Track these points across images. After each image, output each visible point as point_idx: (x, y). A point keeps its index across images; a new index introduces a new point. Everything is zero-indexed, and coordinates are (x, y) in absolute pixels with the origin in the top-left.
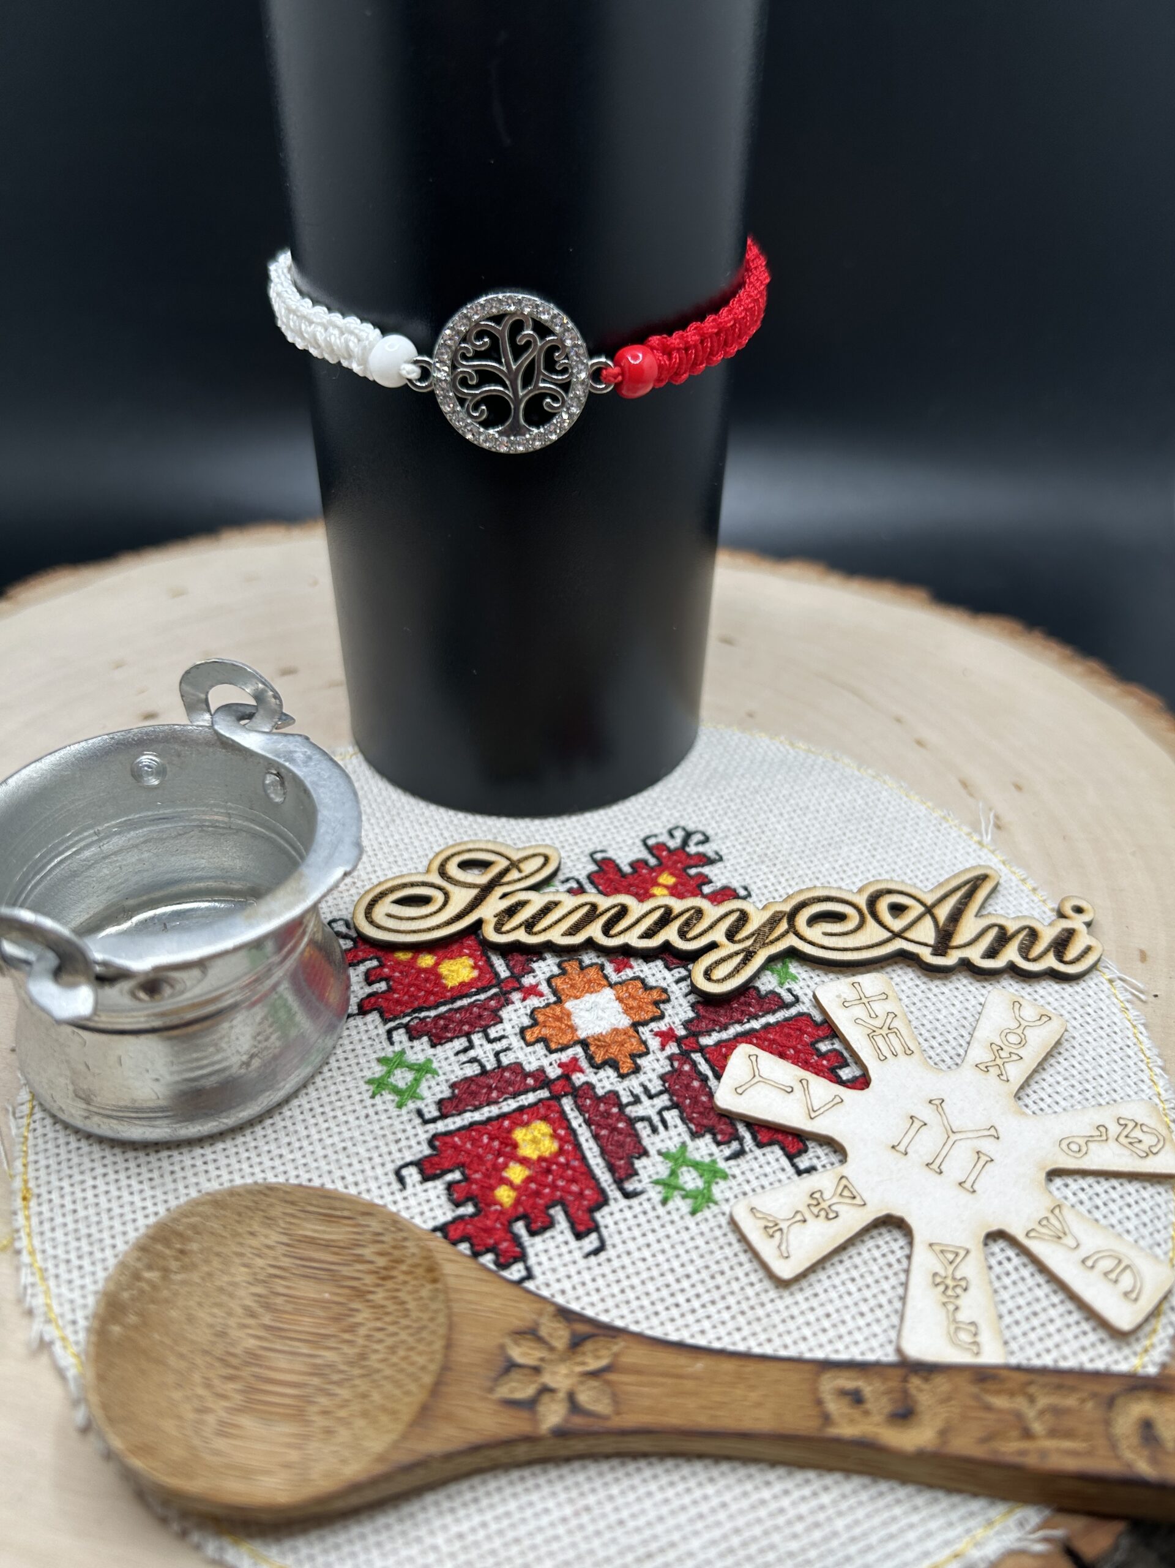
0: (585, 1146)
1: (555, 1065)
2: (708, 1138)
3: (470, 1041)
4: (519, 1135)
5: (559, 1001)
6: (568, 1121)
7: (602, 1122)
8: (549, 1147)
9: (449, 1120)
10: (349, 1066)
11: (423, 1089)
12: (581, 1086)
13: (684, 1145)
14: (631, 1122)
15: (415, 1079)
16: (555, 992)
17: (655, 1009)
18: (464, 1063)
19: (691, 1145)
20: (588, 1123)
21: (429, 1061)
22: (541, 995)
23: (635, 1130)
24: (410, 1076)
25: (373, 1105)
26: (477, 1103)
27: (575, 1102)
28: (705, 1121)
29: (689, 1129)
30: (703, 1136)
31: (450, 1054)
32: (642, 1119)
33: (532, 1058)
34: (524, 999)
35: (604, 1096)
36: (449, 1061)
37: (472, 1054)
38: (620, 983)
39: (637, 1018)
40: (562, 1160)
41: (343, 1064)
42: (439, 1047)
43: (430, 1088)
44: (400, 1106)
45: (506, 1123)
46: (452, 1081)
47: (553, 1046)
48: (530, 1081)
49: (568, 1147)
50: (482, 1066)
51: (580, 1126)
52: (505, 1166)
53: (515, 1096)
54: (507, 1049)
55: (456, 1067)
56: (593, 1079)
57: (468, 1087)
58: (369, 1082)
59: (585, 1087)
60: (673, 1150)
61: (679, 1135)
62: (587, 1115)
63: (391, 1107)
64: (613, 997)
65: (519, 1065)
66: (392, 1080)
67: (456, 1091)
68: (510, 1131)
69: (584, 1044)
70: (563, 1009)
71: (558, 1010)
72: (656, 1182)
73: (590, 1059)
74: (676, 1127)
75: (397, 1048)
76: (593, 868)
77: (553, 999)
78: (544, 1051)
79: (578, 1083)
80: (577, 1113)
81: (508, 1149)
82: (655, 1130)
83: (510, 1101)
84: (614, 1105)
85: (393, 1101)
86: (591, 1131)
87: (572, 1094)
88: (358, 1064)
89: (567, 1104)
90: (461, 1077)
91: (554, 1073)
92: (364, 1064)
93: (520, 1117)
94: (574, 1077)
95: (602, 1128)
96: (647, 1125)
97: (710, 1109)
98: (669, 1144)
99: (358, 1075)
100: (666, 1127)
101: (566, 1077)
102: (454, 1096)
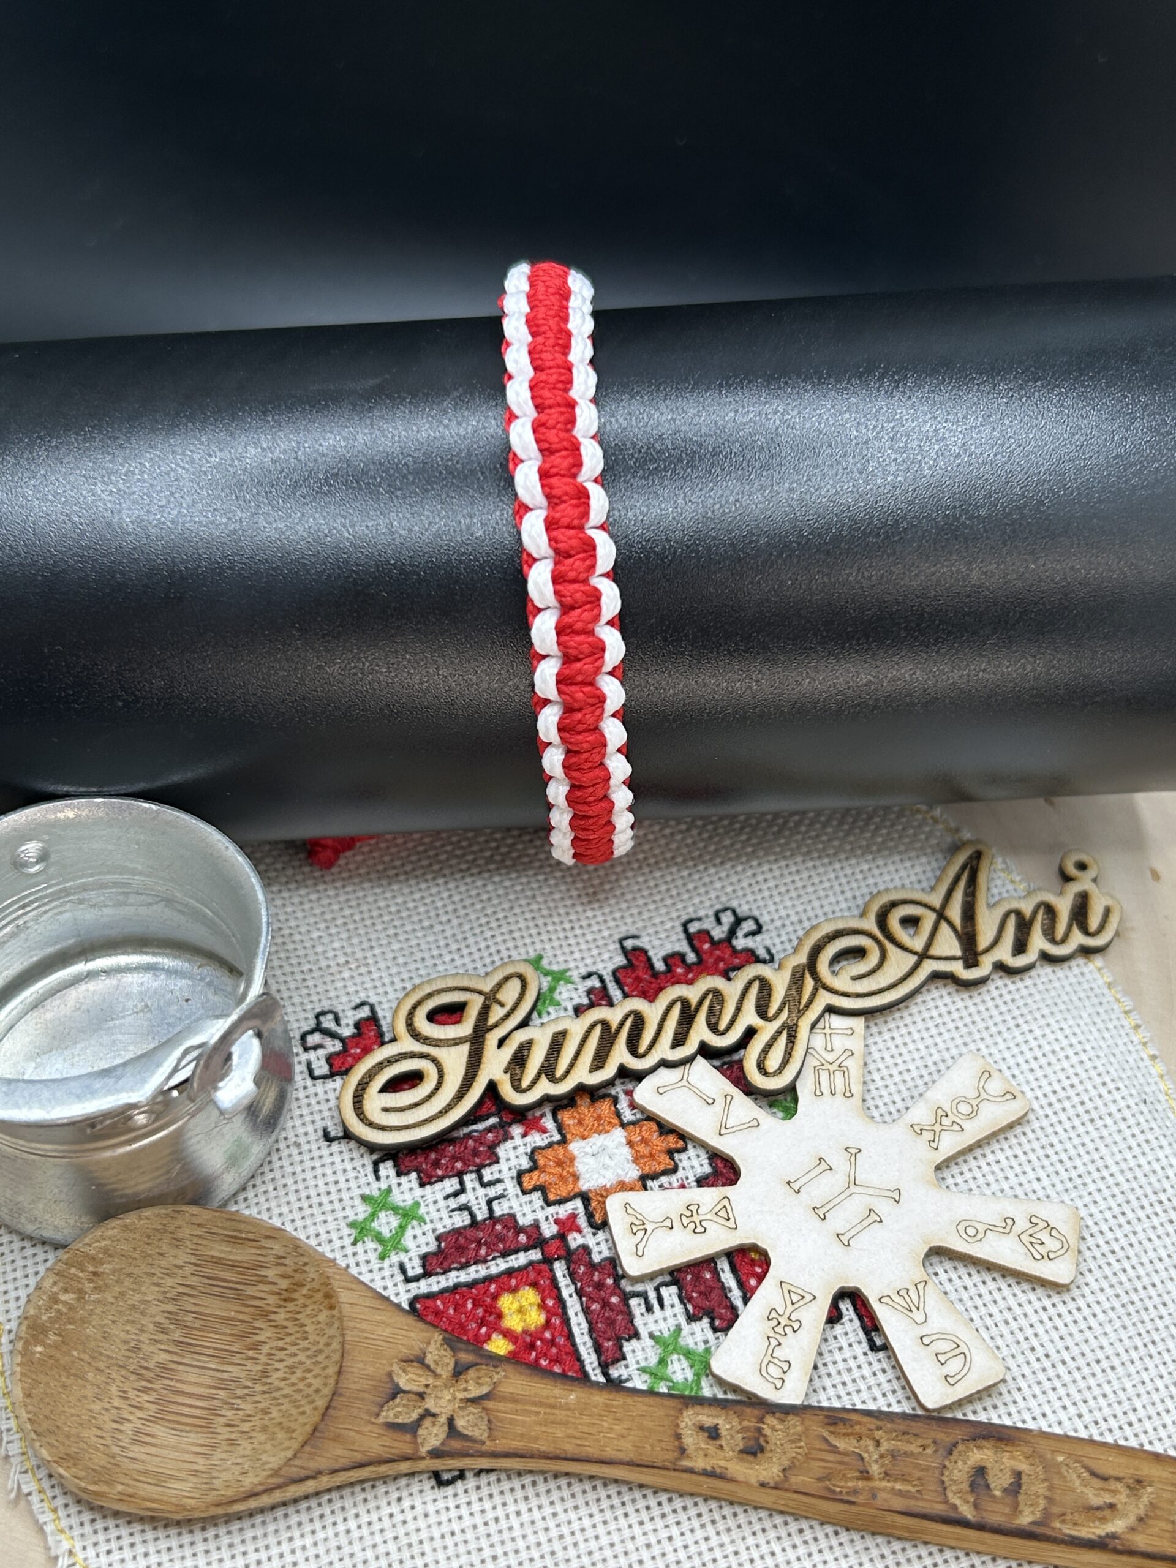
0: (574, 1321)
1: (551, 1220)
2: (706, 1321)
3: (462, 1183)
4: (506, 1303)
5: (564, 1141)
6: (558, 1289)
7: (595, 1294)
8: (536, 1318)
9: (433, 1279)
10: (331, 1202)
11: (408, 1241)
12: (577, 1249)
13: (679, 1329)
14: (625, 1297)
15: (400, 1226)
16: (560, 1128)
17: (668, 1160)
18: (453, 1210)
19: (686, 1329)
20: (580, 1293)
21: (417, 1204)
22: (544, 1131)
23: (628, 1306)
24: (395, 1222)
25: (355, 1254)
26: (463, 1260)
27: (568, 1269)
28: (706, 1304)
29: (686, 1309)
30: (700, 1319)
31: (440, 1196)
32: (637, 1295)
33: (527, 1209)
34: (524, 1135)
35: (599, 1263)
36: (437, 1206)
37: (463, 1199)
38: (633, 1123)
39: (647, 1170)
40: (548, 1335)
41: (325, 1199)
42: (428, 1187)
43: (415, 1237)
44: (382, 1257)
45: (493, 1287)
46: (438, 1232)
47: (552, 1197)
48: (522, 1238)
49: (556, 1321)
50: (472, 1215)
51: (571, 1296)
52: (488, 1337)
53: (504, 1255)
54: (502, 1196)
55: (444, 1214)
56: (591, 1241)
57: (457, 1239)
58: (352, 1225)
59: (581, 1250)
60: (666, 1334)
61: (675, 1315)
62: (579, 1285)
63: (373, 1257)
64: (624, 1141)
65: (512, 1217)
66: (375, 1225)
67: (443, 1245)
68: (495, 1297)
69: (585, 1198)
70: (566, 1150)
71: (561, 1153)
72: (643, 1370)
73: (590, 1216)
74: (672, 1306)
75: (383, 1185)
76: (620, 960)
78: (541, 1203)
79: (573, 1245)
80: (568, 1281)
81: (492, 1318)
82: (649, 1309)
83: (500, 1261)
84: (608, 1276)
85: (375, 1250)
86: (582, 1304)
87: (565, 1258)
88: (341, 1200)
89: (560, 1269)
90: (449, 1227)
91: (549, 1230)
92: (347, 1203)
93: (508, 1281)
94: (570, 1238)
95: (594, 1301)
96: (642, 1301)
97: (712, 1289)
98: (662, 1325)
99: (340, 1214)
100: (662, 1306)
101: (562, 1237)
102: (440, 1251)
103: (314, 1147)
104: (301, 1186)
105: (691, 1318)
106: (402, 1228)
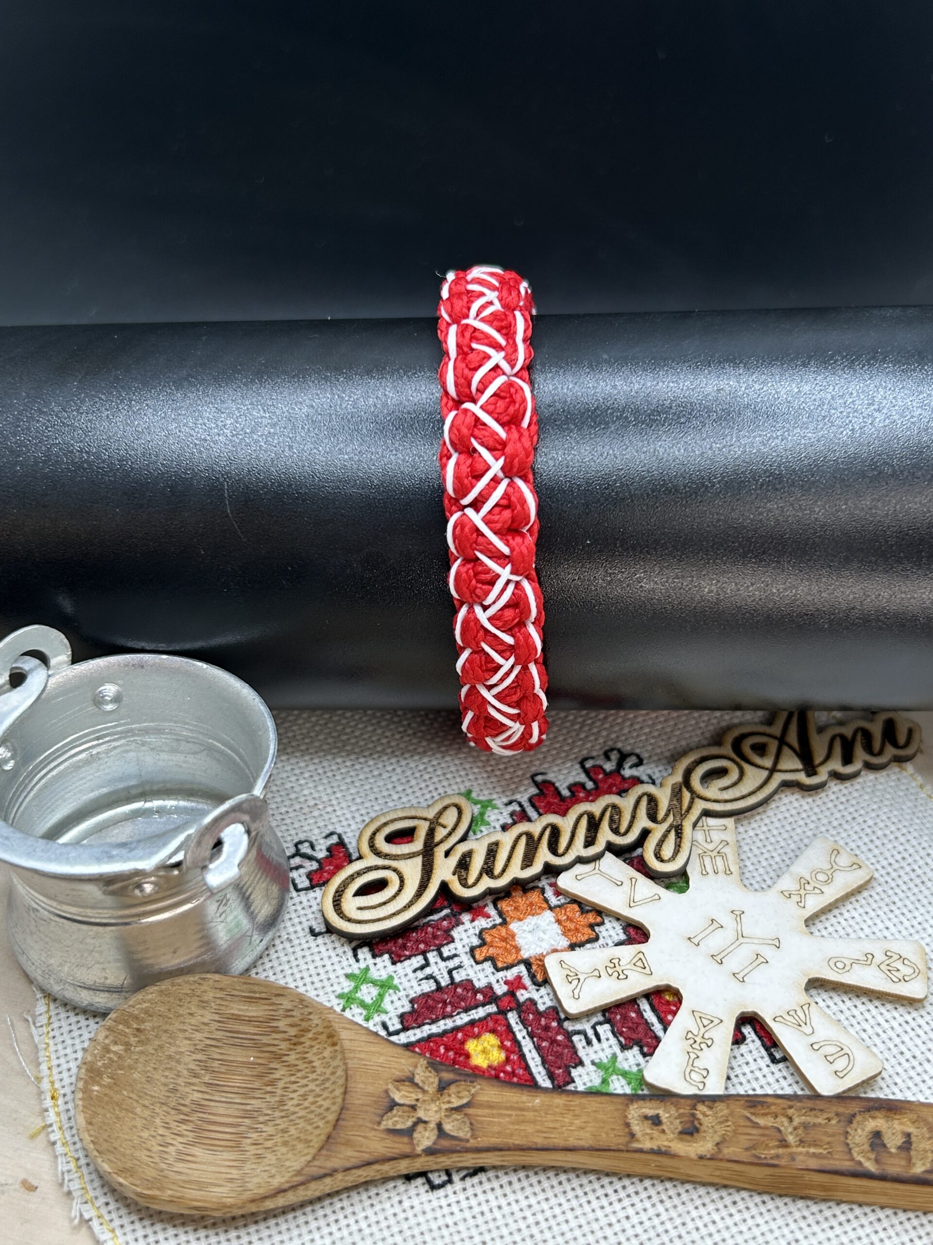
0: (529, 1056)
1: (502, 982)
2: (636, 1049)
3: (426, 959)
4: (472, 1046)
5: (505, 923)
6: (514, 1033)
7: (543, 1035)
8: (497, 1056)
9: (411, 1032)
10: (321, 981)
11: (387, 1005)
12: (525, 1002)
13: (614, 1056)
14: (569, 1035)
15: (380, 995)
16: (500, 914)
17: (591, 932)
18: (421, 980)
19: (621, 1056)
20: (531, 1035)
21: (391, 978)
22: (488, 916)
23: (572, 1042)
24: (375, 991)
26: (434, 1017)
27: (520, 1017)
28: (634, 1036)
29: (619, 1041)
30: (631, 1048)
31: (409, 970)
32: (578, 1032)
33: (481, 975)
34: (473, 921)
35: (545, 1011)
36: (408, 978)
37: (428, 971)
38: (559, 907)
39: (574, 940)
40: (509, 1068)
41: (316, 979)
42: (399, 964)
43: (392, 1002)
44: (367, 1018)
45: (460, 1036)
46: (411, 997)
47: (500, 964)
48: (480, 997)
49: (514, 1057)
50: (436, 981)
51: (524, 1038)
53: (466, 1010)
54: (460, 967)
55: (414, 983)
56: (535, 996)
57: (427, 1001)
58: (340, 996)
59: (528, 1003)
60: (605, 1061)
61: (611, 1047)
62: (530, 1029)
63: (360, 1020)
64: (553, 920)
65: (470, 982)
66: (358, 995)
67: (416, 1006)
68: (463, 1042)
69: (527, 963)
70: (507, 929)
71: (503, 931)
73: (533, 976)
74: (608, 1039)
75: (362, 965)
76: (534, 791)
77: (499, 921)
78: (492, 970)
79: (522, 999)
80: (521, 1027)
81: (462, 1059)
82: (589, 1043)
83: (463, 1015)
84: (553, 1020)
85: (361, 1014)
86: (534, 1043)
87: (516, 1009)
88: (329, 979)
89: (513, 1018)
90: (419, 993)
91: (500, 989)
92: (334, 980)
93: (471, 1030)
94: (518, 994)
95: (543, 1040)
96: (582, 1037)
97: (638, 1024)
98: (601, 1055)
99: (329, 989)
100: (599, 1040)
101: (511, 994)
102: (413, 1012)
103: (303, 941)
104: (295, 970)
105: (624, 1048)
106: (381, 996)
